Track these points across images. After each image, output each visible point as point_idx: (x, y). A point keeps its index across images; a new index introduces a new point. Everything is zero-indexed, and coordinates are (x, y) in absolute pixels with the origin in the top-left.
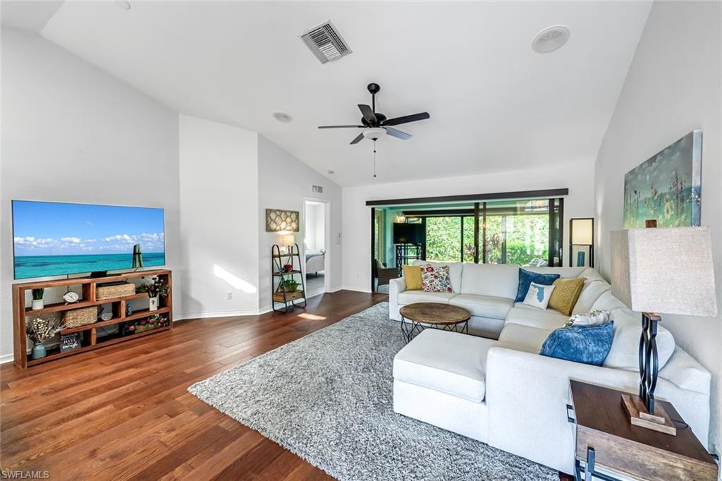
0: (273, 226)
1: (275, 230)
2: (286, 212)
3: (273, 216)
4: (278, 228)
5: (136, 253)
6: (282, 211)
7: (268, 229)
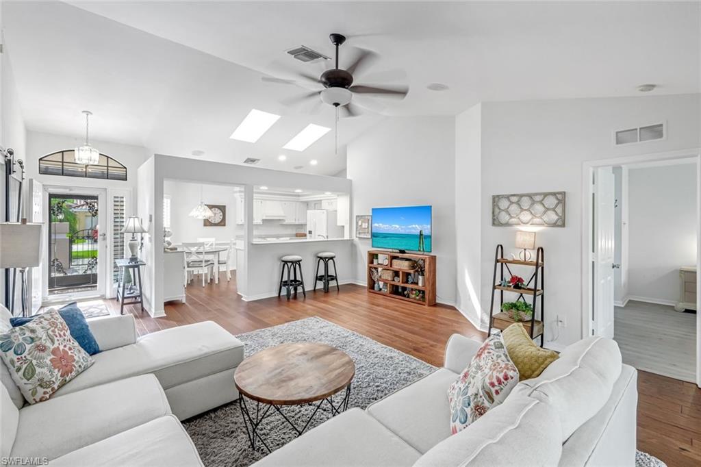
0: (504, 217)
1: (507, 224)
2: (530, 196)
3: (504, 204)
4: (514, 220)
5: (421, 235)
6: (521, 196)
7: (496, 222)
